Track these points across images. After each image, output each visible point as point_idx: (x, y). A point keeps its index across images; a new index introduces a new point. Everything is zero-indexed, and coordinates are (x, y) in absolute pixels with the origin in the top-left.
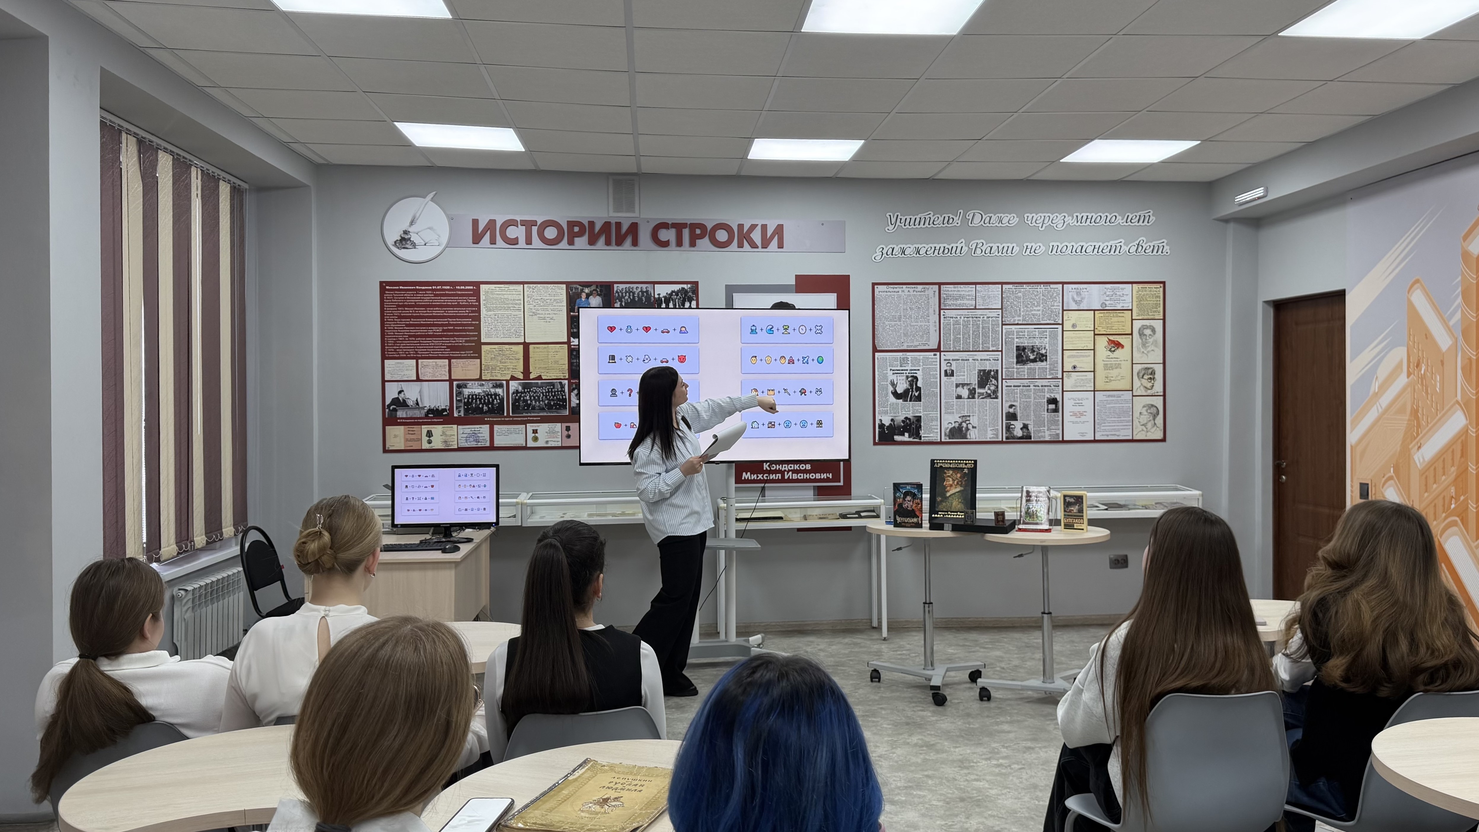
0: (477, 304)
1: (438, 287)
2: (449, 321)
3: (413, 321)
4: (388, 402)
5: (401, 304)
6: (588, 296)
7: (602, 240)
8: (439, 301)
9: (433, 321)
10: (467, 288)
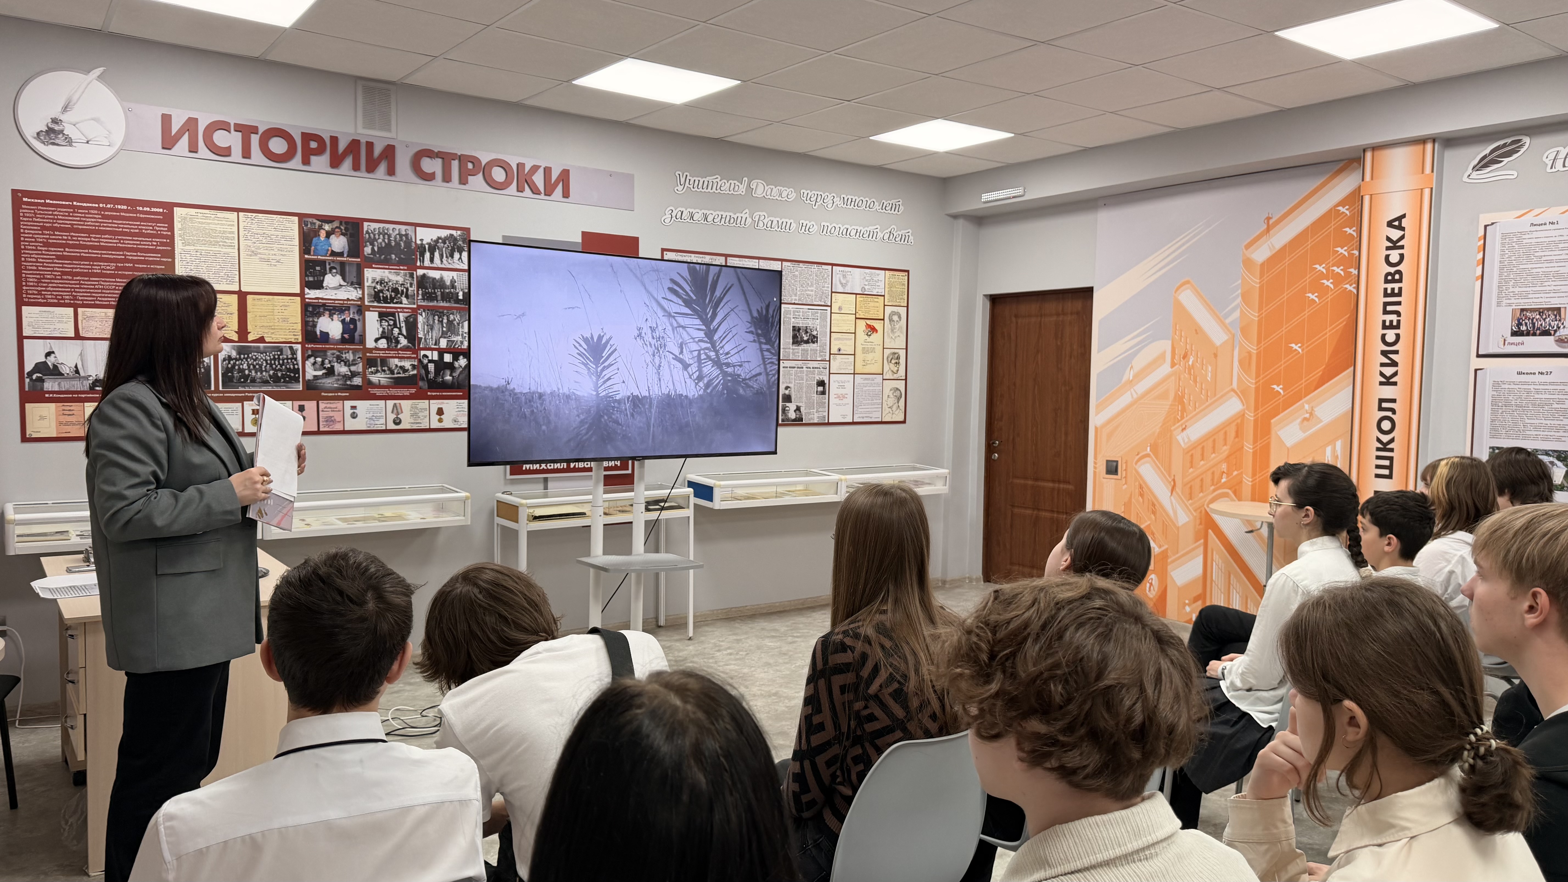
0: (169, 233)
1: (109, 206)
2: (125, 255)
3: (68, 252)
4: (28, 367)
5: (48, 225)
6: (328, 235)
7: (348, 163)
8: (108, 225)
9: (101, 254)
10: (153, 210)
